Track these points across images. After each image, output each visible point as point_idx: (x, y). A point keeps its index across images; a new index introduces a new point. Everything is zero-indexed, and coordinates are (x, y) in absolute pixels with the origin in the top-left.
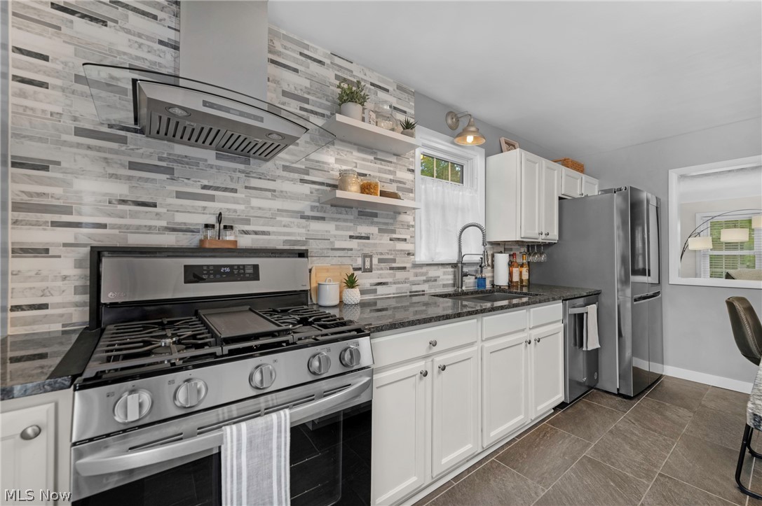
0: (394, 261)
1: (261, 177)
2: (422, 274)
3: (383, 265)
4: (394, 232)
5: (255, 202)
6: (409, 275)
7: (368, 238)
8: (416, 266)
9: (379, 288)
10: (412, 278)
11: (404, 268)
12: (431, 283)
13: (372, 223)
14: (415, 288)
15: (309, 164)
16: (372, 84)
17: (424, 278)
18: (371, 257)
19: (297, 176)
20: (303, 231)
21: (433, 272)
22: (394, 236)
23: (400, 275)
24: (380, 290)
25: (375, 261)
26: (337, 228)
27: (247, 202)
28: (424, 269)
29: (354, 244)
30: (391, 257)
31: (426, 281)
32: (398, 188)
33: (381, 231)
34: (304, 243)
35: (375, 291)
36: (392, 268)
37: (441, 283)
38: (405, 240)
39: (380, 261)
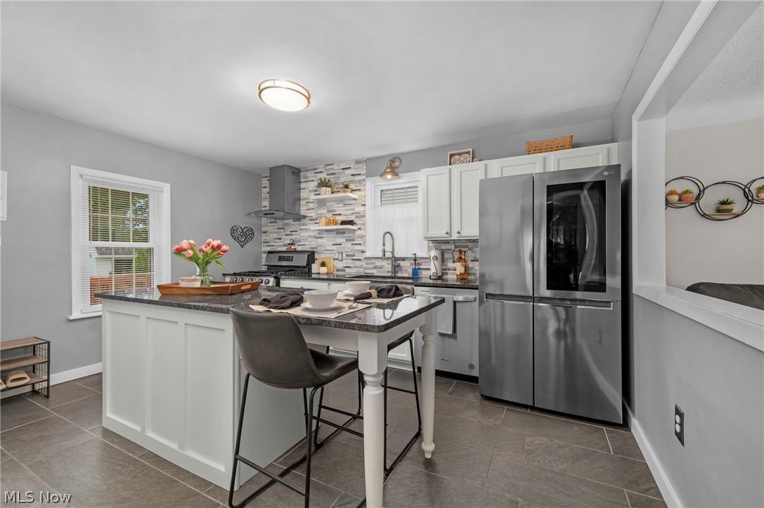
0: (354, 255)
1: (304, 225)
2: (372, 264)
3: (348, 258)
4: (354, 240)
5: (302, 234)
6: (363, 263)
7: (341, 244)
8: (367, 258)
9: (346, 269)
10: (365, 266)
11: (360, 260)
12: (378, 269)
13: (342, 237)
14: (367, 271)
15: (318, 216)
16: (343, 169)
17: (373, 266)
18: (342, 254)
19: (314, 222)
20: (315, 243)
21: (379, 263)
22: (354, 242)
23: (358, 263)
24: (347, 270)
25: (344, 255)
26: (328, 241)
27: (300, 234)
28: (372, 261)
29: (334, 247)
30: (352, 253)
31: (374, 268)
32: (356, 217)
33: (347, 240)
34: (316, 248)
35: (344, 271)
36: (353, 260)
37: (386, 270)
38: (360, 244)
39: (347, 255)
